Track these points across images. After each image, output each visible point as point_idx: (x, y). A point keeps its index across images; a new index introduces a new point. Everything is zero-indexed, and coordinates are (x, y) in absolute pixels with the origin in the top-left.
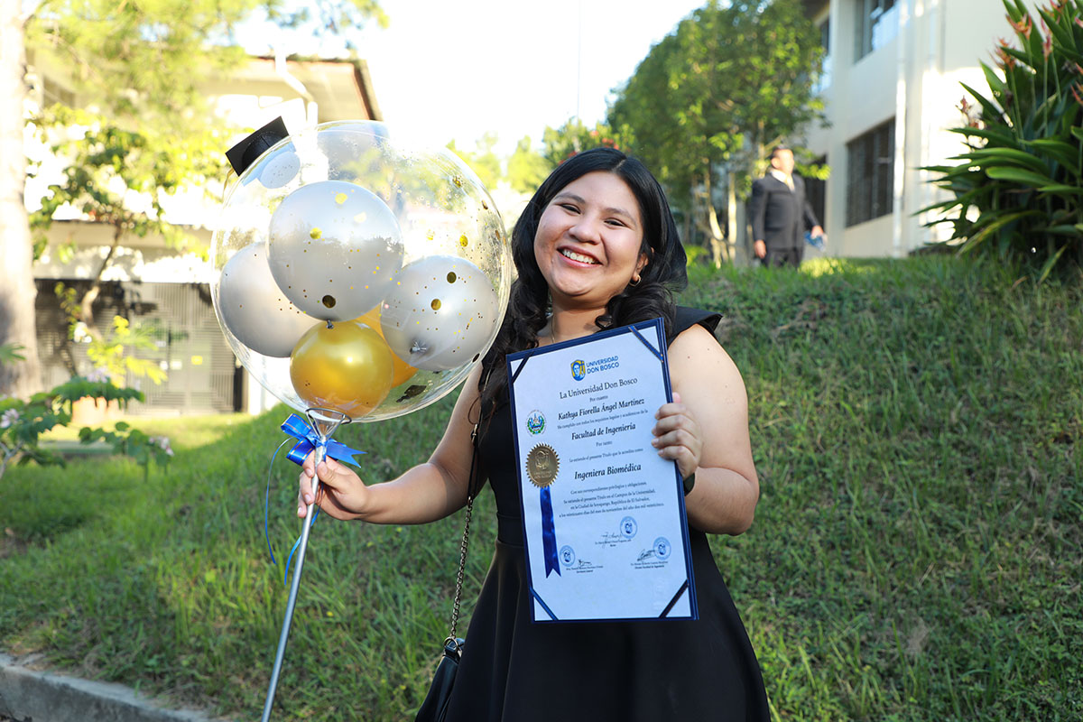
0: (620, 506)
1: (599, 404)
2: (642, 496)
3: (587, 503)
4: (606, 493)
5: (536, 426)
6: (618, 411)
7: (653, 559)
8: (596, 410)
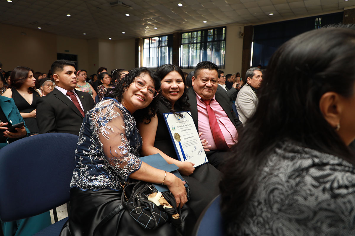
0: (193, 144)
1: (184, 125)
2: (195, 142)
3: (188, 144)
4: (190, 142)
5: (174, 129)
6: (187, 126)
7: (200, 153)
8: (184, 126)
